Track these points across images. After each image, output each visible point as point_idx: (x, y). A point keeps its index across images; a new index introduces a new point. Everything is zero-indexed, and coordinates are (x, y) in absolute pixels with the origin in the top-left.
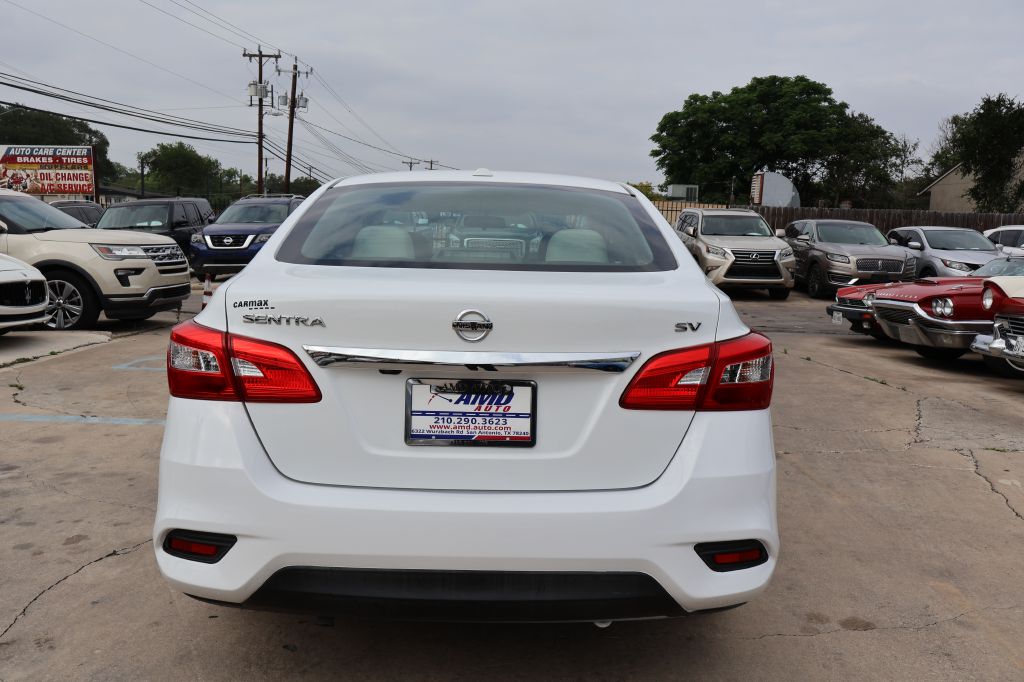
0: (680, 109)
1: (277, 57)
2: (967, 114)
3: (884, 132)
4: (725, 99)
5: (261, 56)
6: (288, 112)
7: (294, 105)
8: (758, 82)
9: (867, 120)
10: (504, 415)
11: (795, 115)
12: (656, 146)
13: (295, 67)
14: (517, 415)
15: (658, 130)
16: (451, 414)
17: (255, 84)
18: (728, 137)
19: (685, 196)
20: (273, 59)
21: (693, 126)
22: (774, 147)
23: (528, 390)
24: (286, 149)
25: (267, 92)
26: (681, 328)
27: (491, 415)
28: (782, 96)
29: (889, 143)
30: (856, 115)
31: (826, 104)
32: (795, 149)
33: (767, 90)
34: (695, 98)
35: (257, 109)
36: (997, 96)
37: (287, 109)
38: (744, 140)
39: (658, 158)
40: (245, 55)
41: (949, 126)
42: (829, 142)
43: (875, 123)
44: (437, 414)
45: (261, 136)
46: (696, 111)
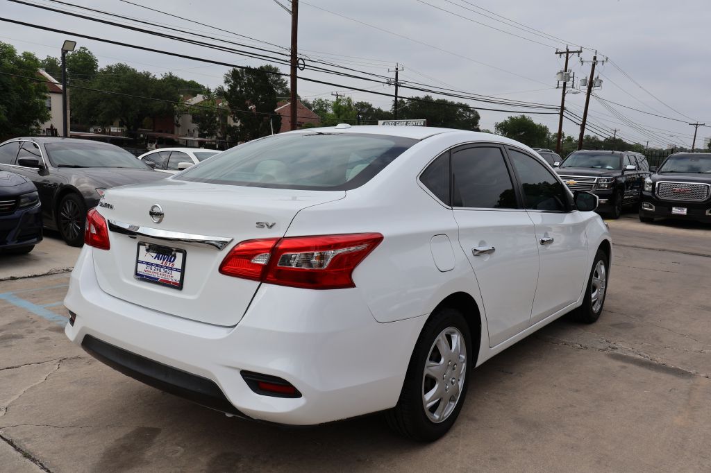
1: (579, 52)
5: (568, 52)
6: (586, 91)
7: (591, 85)
10: (172, 269)
13: (595, 58)
14: (176, 270)
16: (152, 264)
17: (561, 72)
20: (577, 54)
23: (182, 254)
24: (582, 117)
25: (569, 77)
26: (260, 225)
27: (167, 268)
35: (561, 90)
37: (586, 88)
40: (557, 53)
44: (147, 263)
45: (563, 108)
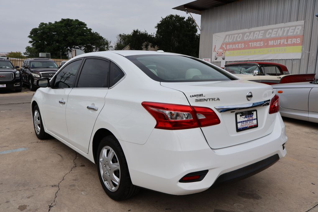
0: (37, 27)
2: (123, 34)
3: (103, 38)
4: (53, 25)
8: (63, 20)
9: (98, 34)
11: (77, 31)
12: (31, 40)
14: (254, 119)
15: (30, 34)
18: (56, 37)
19: (46, 56)
21: (43, 33)
22: (72, 41)
23: (256, 112)
27: (250, 120)
28: (72, 25)
29: (104, 41)
30: (94, 32)
31: (85, 29)
32: (78, 42)
33: (67, 23)
34: (42, 24)
36: (136, 29)
38: (62, 39)
39: (32, 44)
41: (119, 37)
42: (88, 40)
43: (100, 35)
44: (242, 122)
46: (44, 28)
